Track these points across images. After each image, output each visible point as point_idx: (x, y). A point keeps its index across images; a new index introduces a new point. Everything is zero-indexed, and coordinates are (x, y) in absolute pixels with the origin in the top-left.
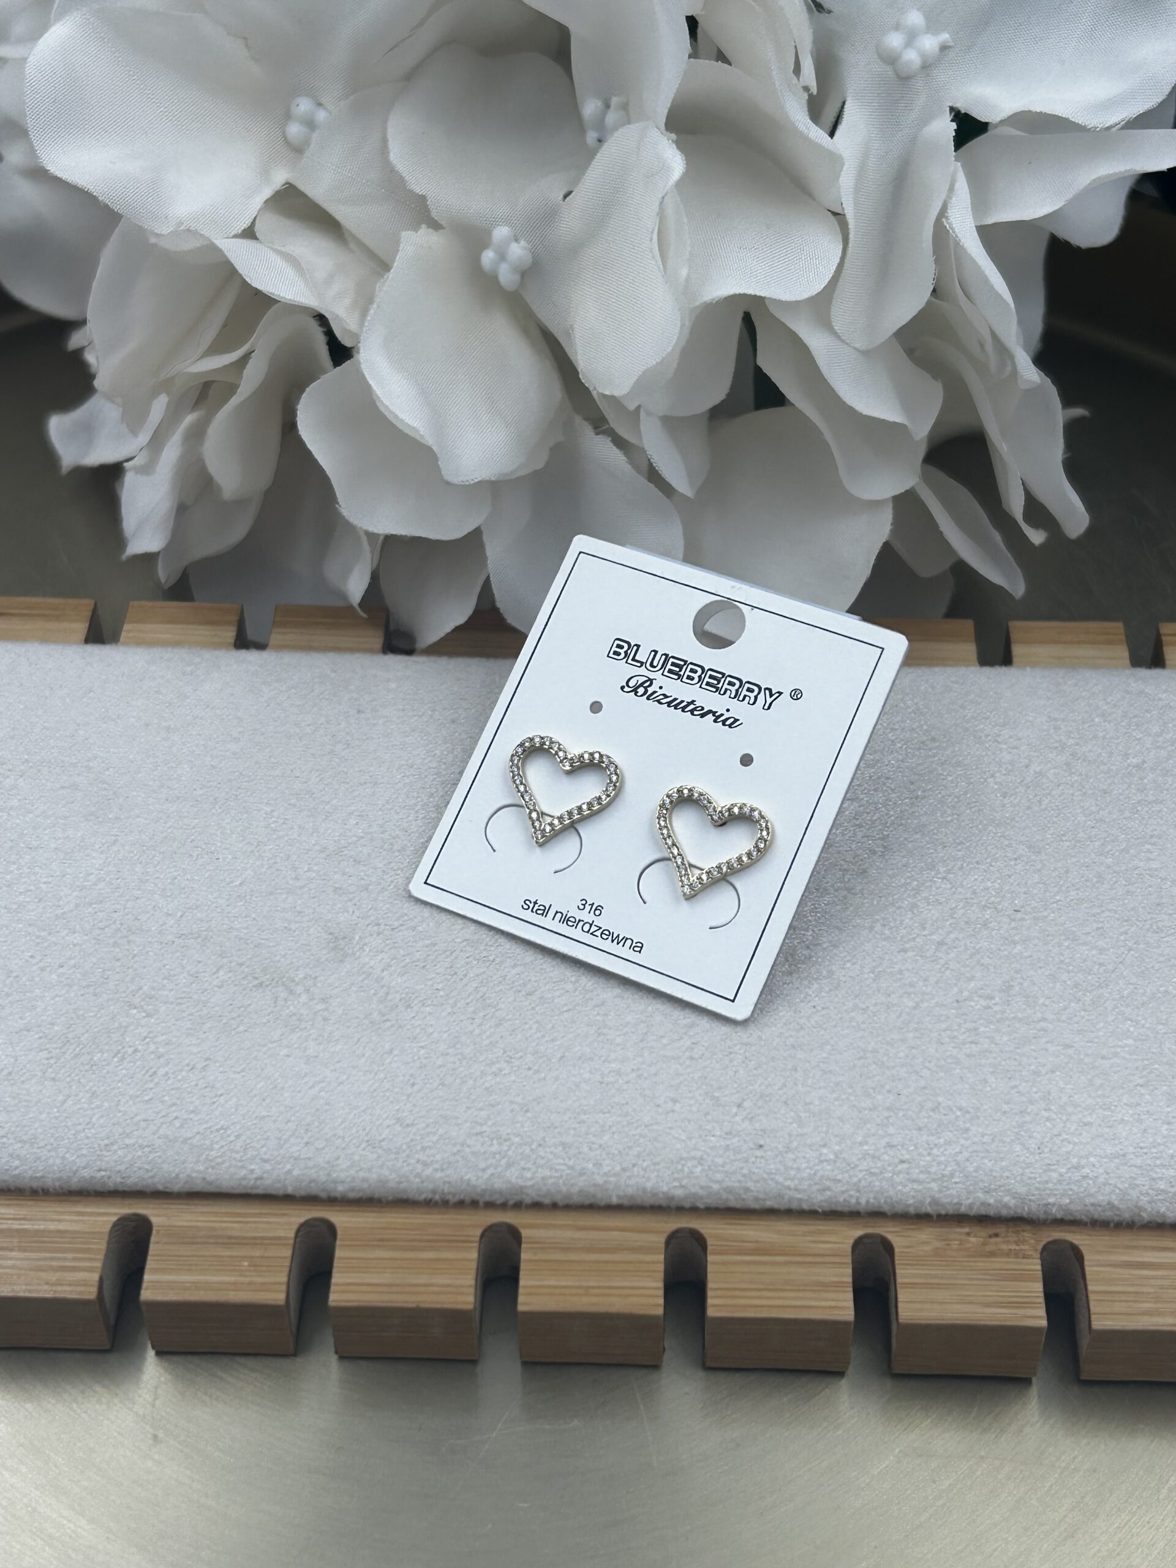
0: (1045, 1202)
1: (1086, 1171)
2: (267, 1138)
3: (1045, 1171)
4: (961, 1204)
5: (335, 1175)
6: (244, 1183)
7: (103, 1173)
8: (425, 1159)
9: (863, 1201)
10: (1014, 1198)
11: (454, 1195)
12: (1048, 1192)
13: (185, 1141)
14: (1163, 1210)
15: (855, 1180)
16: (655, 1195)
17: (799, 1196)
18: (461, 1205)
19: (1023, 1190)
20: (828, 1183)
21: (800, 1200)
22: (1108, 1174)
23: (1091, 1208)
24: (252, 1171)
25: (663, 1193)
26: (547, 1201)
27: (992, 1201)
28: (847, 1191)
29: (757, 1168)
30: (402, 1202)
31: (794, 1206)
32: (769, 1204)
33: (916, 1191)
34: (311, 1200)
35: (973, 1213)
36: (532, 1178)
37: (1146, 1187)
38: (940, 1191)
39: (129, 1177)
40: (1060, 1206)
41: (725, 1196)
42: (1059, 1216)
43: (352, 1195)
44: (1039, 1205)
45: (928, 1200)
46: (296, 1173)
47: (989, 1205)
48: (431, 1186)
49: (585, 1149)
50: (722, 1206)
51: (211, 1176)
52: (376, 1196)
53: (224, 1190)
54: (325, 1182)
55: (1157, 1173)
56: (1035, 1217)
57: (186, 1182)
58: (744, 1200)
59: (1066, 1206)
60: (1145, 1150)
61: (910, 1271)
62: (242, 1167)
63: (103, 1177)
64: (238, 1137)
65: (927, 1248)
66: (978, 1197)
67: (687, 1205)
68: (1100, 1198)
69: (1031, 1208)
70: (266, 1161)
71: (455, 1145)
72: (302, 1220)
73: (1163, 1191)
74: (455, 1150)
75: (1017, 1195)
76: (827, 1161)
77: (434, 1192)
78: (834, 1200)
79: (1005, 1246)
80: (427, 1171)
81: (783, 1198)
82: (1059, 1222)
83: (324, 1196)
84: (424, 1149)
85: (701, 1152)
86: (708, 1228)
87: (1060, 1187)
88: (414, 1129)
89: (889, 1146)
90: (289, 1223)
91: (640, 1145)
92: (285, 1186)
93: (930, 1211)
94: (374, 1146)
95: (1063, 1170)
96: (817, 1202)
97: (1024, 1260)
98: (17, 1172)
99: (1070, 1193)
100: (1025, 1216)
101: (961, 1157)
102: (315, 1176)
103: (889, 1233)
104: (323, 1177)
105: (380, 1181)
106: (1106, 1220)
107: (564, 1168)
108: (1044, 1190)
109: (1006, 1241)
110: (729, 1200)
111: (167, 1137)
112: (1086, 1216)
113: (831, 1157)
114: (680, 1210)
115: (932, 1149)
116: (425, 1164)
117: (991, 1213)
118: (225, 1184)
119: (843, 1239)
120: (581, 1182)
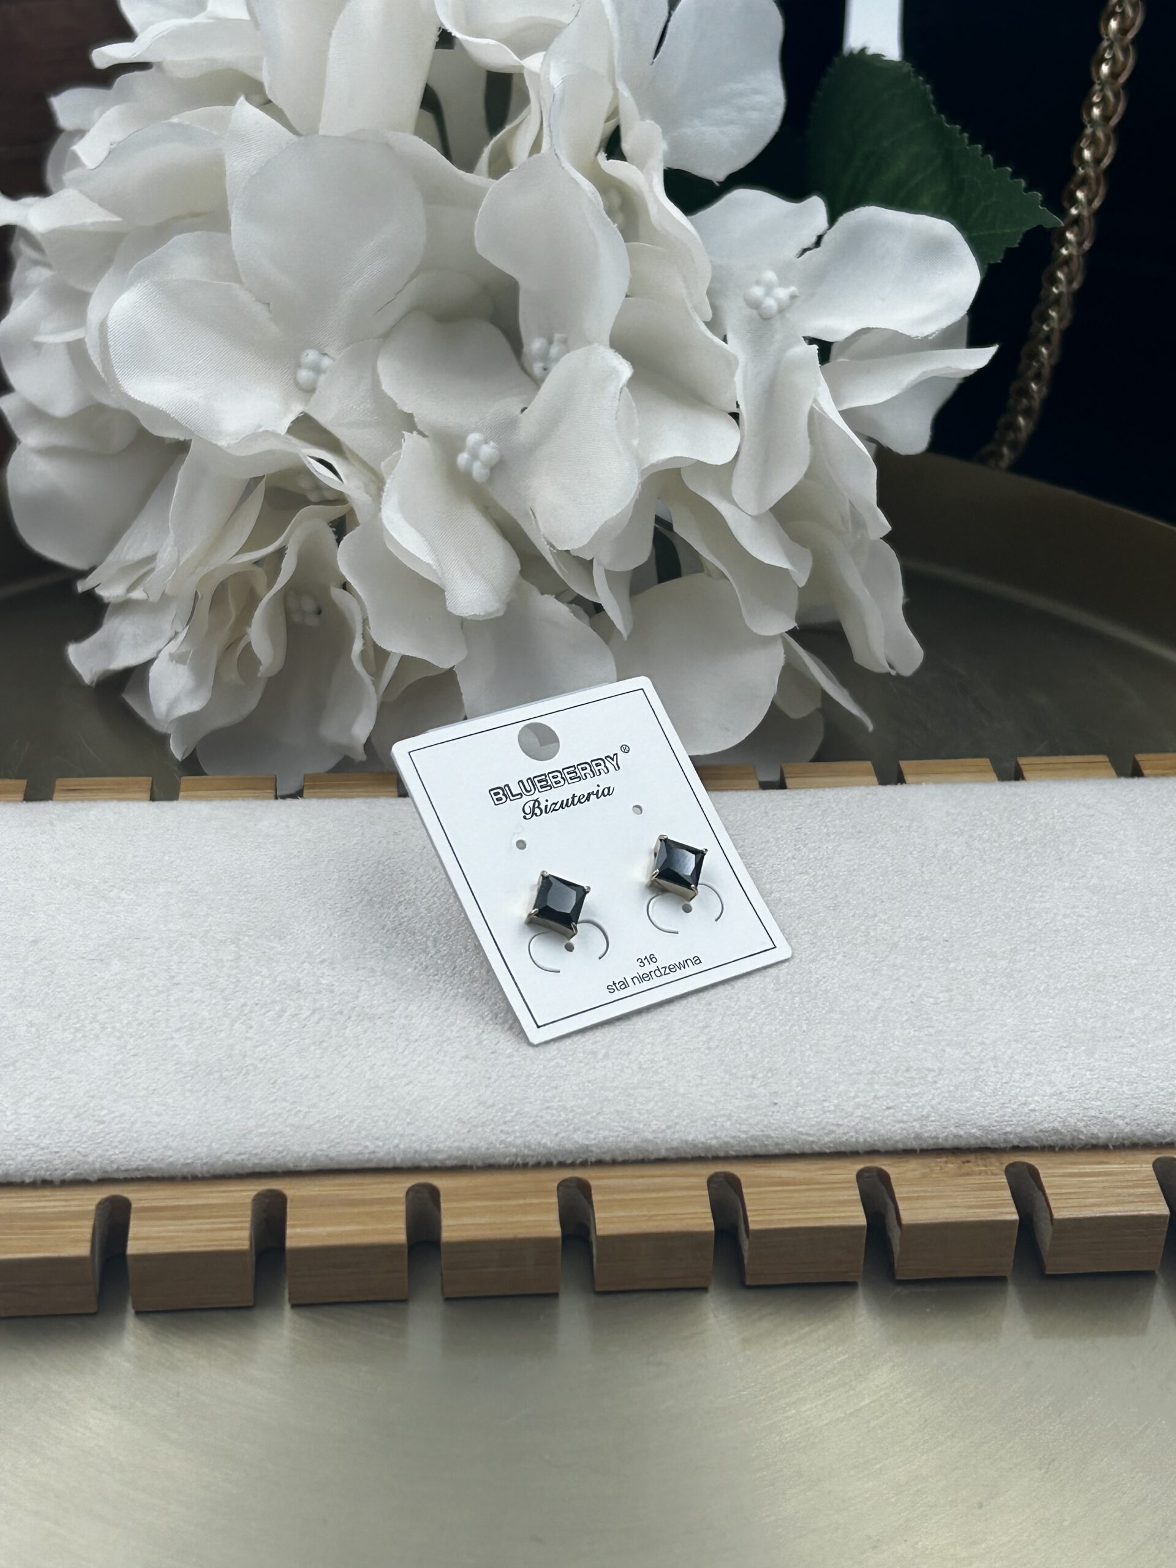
0: (1003, 1132)
1: (1032, 1107)
2: (377, 1121)
3: (1001, 1108)
4: (939, 1138)
5: (434, 1146)
6: (360, 1157)
8: (506, 1129)
9: (861, 1140)
10: (979, 1130)
11: (533, 1156)
12: (1005, 1123)
13: (309, 1128)
14: (1095, 1131)
15: (853, 1123)
16: (695, 1146)
17: (811, 1139)
18: (538, 1166)
19: (985, 1123)
20: (832, 1128)
21: (813, 1142)
22: (1049, 1107)
23: (1041, 1134)
24: (366, 1147)
25: (702, 1143)
26: (608, 1158)
27: (962, 1133)
28: (848, 1133)
29: (774, 1120)
30: (490, 1167)
31: (808, 1149)
32: (788, 1148)
33: (903, 1129)
34: (416, 1169)
35: (948, 1145)
36: (594, 1139)
37: (1081, 1115)
38: (921, 1128)
39: (264, 1158)
40: (1016, 1134)
41: (751, 1143)
42: (1016, 1143)
43: (449, 1163)
44: (999, 1134)
45: (913, 1135)
46: (401, 1146)
47: (961, 1136)
48: (514, 1150)
49: (635, 1114)
50: (749, 1153)
51: (333, 1153)
52: (469, 1163)
53: (343, 1166)
54: (427, 1152)
55: (1087, 1104)
56: (996, 1146)
57: (312, 1160)
58: (766, 1145)
59: (1021, 1133)
60: (1076, 1089)
61: (905, 1189)
62: (358, 1144)
63: (242, 1160)
64: (352, 1121)
65: (917, 1173)
66: (951, 1131)
67: (722, 1154)
68: (1046, 1125)
69: (994, 1137)
70: (377, 1139)
71: (530, 1117)
72: (409, 1185)
73: (1093, 1117)
74: (531, 1121)
75: (981, 1127)
76: (829, 1111)
77: (516, 1155)
78: (838, 1141)
79: (976, 1169)
80: (511, 1139)
81: (797, 1142)
82: (1016, 1149)
83: (425, 1164)
84: (505, 1123)
85: (728, 1112)
86: (739, 1170)
87: (1013, 1119)
88: (496, 1108)
89: (876, 1098)
90: (398, 1188)
91: (678, 1109)
92: (394, 1158)
93: (914, 1144)
94: (464, 1123)
95: (1015, 1107)
96: (825, 1144)
97: (993, 1177)
98: (171, 1159)
99: (1022, 1123)
100: (989, 1145)
101: (933, 1103)
102: (418, 1148)
103: (885, 1165)
104: (425, 1148)
105: (472, 1149)
106: (1052, 1144)
107: (620, 1129)
108: (1002, 1122)
109: (976, 1165)
110: (754, 1146)
111: (293, 1125)
112: (1037, 1142)
113: (832, 1108)
114: (716, 1159)
115: (910, 1098)
116: (508, 1133)
117: (963, 1143)
118: (344, 1159)
119: (850, 1171)
120: (635, 1139)
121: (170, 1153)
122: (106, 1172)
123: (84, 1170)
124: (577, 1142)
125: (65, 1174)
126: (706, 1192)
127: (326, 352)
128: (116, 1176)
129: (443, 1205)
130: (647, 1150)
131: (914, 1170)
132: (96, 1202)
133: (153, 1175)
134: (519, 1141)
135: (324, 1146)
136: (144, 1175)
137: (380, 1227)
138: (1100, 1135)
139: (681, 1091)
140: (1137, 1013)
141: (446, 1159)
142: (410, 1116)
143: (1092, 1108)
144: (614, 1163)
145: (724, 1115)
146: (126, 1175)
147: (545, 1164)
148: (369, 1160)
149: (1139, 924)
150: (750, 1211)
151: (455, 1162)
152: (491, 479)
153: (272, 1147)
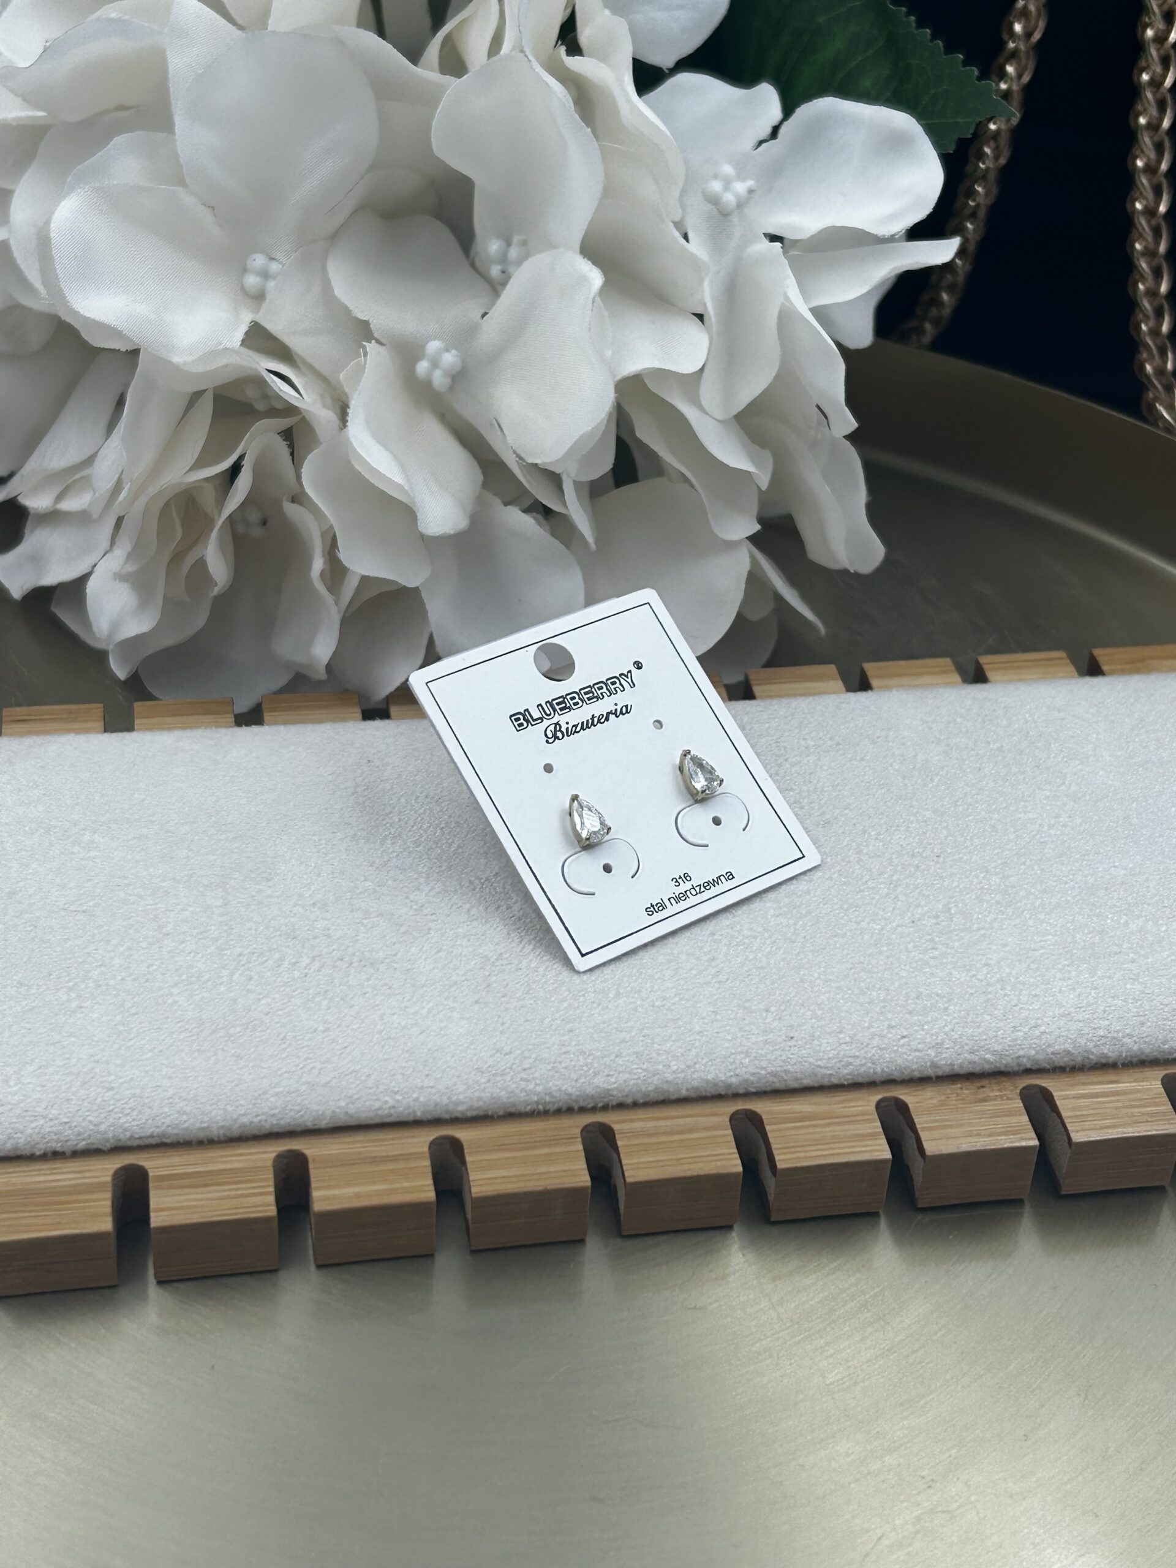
0: (1017, 1055)
1: (1043, 1029)
2: (394, 1075)
3: (1013, 1032)
4: (954, 1065)
5: (454, 1098)
6: (380, 1112)
7: (259, 1118)
8: (525, 1077)
9: (879, 1070)
10: (993, 1055)
11: (554, 1103)
12: (1017, 1047)
13: (326, 1084)
14: (1106, 1051)
15: (870, 1055)
16: (715, 1085)
17: (829, 1072)
18: (559, 1112)
19: (997, 1047)
20: (851, 1060)
21: (831, 1075)
22: (1059, 1029)
23: (1052, 1056)
24: (386, 1102)
25: (722, 1081)
26: (629, 1100)
27: (976, 1058)
28: (866, 1064)
29: (792, 1054)
30: (512, 1115)
31: (826, 1082)
32: (807, 1082)
33: (918, 1057)
34: (436, 1122)
35: (962, 1072)
36: (615, 1083)
37: (1090, 1035)
38: (936, 1056)
40: (1029, 1057)
41: (771, 1079)
42: (1029, 1066)
43: (469, 1114)
44: (1012, 1059)
45: (929, 1064)
46: (421, 1099)
47: (975, 1062)
48: (536, 1098)
49: (654, 1055)
50: (769, 1089)
51: (352, 1109)
52: (490, 1113)
53: (363, 1122)
54: (447, 1105)
55: (1095, 1024)
56: (1010, 1070)
57: (332, 1117)
58: (785, 1080)
59: (1033, 1056)
60: (1083, 1009)
61: (925, 1118)
62: (378, 1100)
64: (369, 1076)
65: (934, 1101)
66: (965, 1057)
67: (741, 1091)
68: (1057, 1047)
69: (1007, 1062)
70: (397, 1093)
71: (548, 1064)
72: (431, 1138)
73: (1102, 1037)
74: (549, 1067)
75: (993, 1052)
76: (845, 1043)
77: (537, 1103)
78: (856, 1073)
79: (993, 1094)
80: (531, 1086)
81: (816, 1075)
82: (1028, 1071)
83: (447, 1117)
84: (525, 1070)
85: (746, 1048)
86: (760, 1107)
87: (1025, 1042)
88: (513, 1056)
89: (890, 1027)
90: (421, 1142)
91: (696, 1047)
92: (414, 1112)
93: (930, 1072)
94: (483, 1073)
95: (1026, 1029)
96: (844, 1076)
97: (1010, 1102)
98: (186, 1125)
99: (1034, 1046)
100: (1003, 1069)
101: (947, 1029)
102: (438, 1100)
103: (902, 1094)
104: (445, 1100)
105: (494, 1098)
106: (1063, 1065)
107: (639, 1071)
108: (1015, 1046)
109: (992, 1090)
110: (773, 1082)
111: (309, 1083)
112: (1049, 1064)
113: (848, 1039)
114: (736, 1096)
115: (923, 1026)
116: (527, 1080)
117: (978, 1069)
118: (364, 1115)
119: (867, 1102)
120: (656, 1081)
121: (185, 1117)
122: (120, 1140)
123: (96, 1141)
124: (598, 1087)
125: (77, 1145)
126: (730, 1132)
127: (272, 256)
128: (129, 1143)
129: (468, 1159)
130: (669, 1091)
131: (931, 1098)
132: (111, 1172)
133: (168, 1141)
134: (539, 1089)
135: (343, 1104)
136: (158, 1141)
137: (406, 1184)
138: (1110, 1054)
139: (697, 1029)
140: (1133, 927)
141: (467, 1110)
142: (427, 1068)
143: (1100, 1028)
144: (635, 1105)
145: (742, 1052)
146: (141, 1142)
147: (566, 1110)
148: (390, 1115)
149: (1123, 832)
150: (776, 1149)
151: (474, 1113)
152: (452, 388)
153: (290, 1107)
